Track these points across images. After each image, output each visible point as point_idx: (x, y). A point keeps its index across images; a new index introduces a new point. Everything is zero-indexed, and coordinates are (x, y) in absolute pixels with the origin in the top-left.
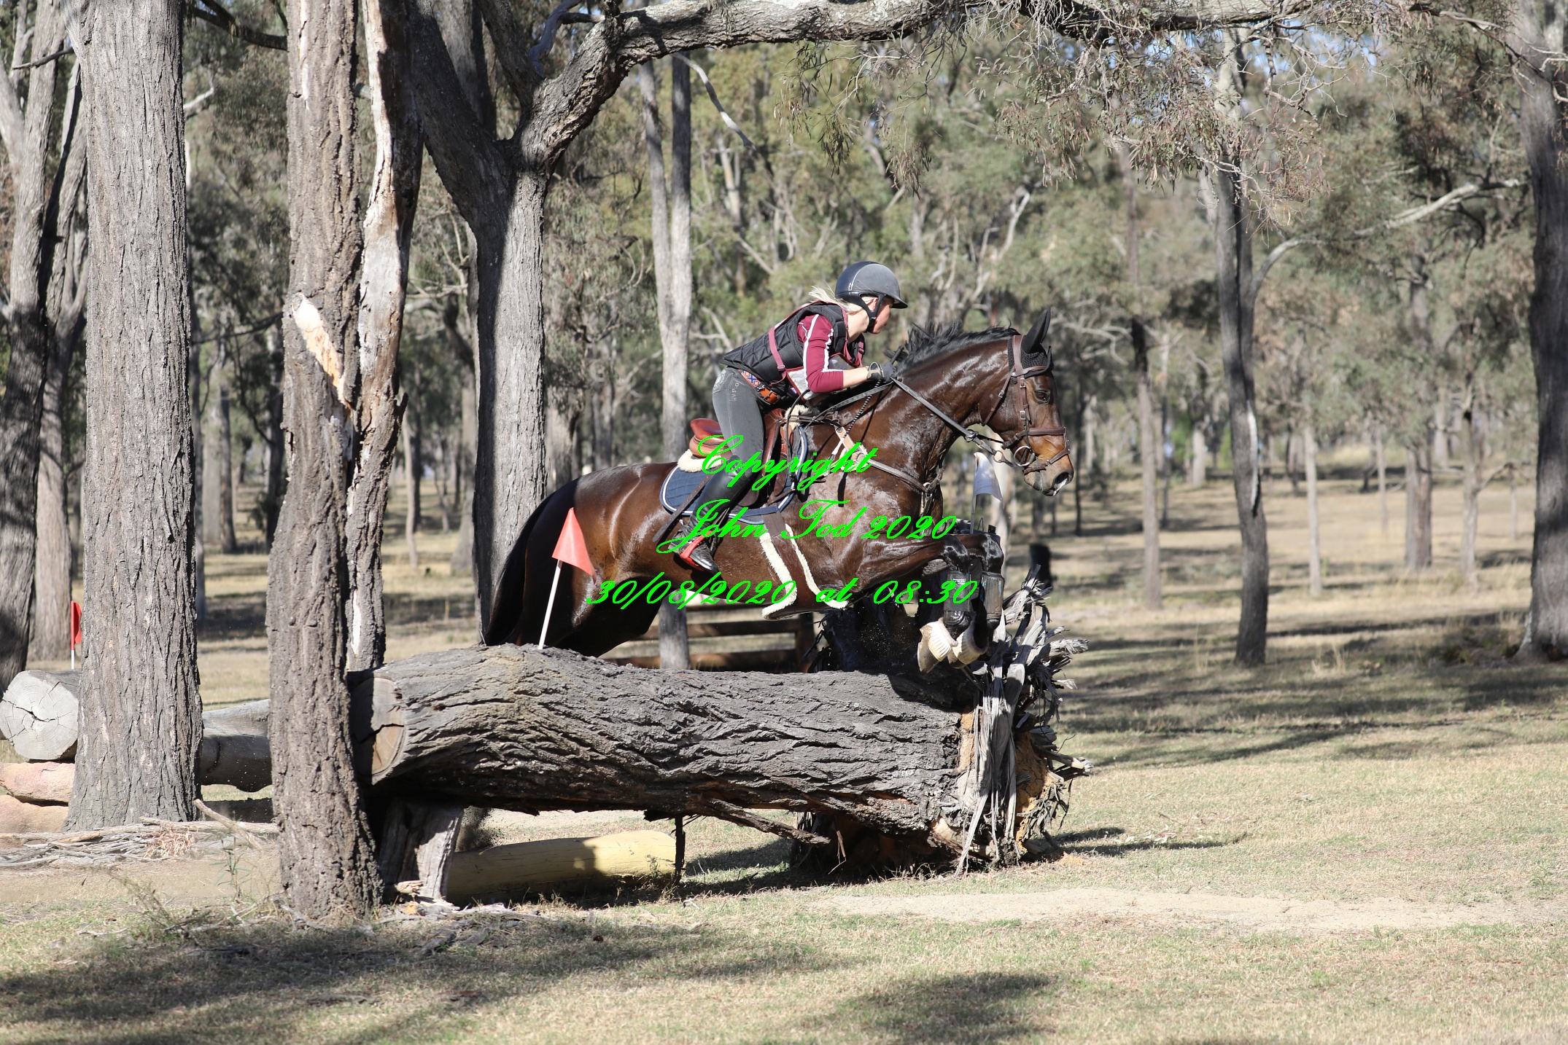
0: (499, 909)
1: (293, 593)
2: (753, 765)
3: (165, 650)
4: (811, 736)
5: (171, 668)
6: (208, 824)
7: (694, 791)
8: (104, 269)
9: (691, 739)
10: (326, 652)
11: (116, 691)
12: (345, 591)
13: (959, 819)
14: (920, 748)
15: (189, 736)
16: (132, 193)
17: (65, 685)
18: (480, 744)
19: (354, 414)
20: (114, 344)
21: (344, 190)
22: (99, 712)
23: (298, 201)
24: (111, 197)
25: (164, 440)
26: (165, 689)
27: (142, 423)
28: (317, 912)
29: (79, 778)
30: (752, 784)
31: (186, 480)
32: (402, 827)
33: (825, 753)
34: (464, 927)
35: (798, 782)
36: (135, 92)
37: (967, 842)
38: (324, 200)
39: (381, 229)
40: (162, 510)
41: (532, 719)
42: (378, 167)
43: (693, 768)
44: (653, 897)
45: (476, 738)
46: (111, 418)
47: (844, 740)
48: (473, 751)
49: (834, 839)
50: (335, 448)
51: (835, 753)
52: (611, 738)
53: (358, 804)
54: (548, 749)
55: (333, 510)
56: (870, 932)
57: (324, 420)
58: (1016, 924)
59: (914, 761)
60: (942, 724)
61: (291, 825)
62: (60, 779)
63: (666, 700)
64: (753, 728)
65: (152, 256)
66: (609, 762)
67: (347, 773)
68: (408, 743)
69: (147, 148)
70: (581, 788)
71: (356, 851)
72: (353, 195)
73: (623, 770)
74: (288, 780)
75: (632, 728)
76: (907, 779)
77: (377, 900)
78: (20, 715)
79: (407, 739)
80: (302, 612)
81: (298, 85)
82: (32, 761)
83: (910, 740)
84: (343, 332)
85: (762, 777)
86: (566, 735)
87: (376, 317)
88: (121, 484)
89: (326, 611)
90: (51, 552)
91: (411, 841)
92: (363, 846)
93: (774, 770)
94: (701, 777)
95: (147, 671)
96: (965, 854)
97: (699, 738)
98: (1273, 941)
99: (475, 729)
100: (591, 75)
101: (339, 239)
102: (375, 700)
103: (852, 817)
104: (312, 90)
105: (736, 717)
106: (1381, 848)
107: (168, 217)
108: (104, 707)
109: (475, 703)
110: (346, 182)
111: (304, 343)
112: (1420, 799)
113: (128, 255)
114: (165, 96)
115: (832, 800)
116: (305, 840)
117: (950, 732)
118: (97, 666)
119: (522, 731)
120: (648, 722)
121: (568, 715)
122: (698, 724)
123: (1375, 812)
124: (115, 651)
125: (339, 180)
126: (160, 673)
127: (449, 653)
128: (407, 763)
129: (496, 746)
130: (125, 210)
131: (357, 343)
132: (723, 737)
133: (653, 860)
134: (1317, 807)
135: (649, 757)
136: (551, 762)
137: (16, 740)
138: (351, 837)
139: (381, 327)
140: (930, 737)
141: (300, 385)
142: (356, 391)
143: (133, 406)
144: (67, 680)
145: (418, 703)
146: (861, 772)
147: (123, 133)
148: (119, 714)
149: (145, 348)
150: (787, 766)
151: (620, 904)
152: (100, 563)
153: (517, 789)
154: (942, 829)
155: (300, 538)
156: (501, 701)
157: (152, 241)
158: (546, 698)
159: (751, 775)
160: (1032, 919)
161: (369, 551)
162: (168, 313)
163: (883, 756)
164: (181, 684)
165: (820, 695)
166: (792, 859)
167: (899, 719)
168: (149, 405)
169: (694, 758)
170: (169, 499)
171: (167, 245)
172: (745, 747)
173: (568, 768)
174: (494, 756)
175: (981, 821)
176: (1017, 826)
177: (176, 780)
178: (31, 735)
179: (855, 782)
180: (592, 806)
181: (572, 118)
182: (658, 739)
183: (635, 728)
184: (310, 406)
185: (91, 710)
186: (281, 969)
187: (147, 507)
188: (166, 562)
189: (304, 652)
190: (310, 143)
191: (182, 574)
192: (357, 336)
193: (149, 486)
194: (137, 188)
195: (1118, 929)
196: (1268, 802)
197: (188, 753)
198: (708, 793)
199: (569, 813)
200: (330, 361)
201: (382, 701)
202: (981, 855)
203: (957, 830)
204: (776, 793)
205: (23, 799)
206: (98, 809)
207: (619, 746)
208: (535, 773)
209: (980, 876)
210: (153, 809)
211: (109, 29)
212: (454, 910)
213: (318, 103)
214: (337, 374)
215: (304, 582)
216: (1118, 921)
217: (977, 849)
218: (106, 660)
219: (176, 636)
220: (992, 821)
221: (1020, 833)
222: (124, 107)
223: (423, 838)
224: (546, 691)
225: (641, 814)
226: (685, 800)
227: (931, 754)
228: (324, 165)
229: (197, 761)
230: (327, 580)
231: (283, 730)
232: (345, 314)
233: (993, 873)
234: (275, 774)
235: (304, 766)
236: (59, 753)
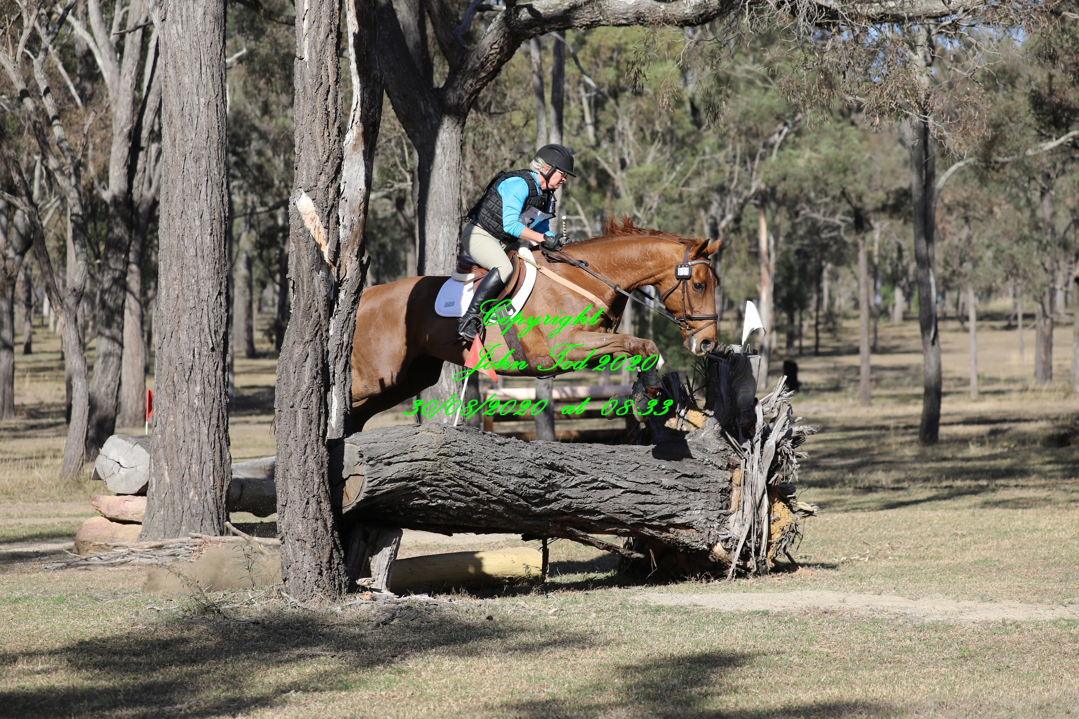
0: (424, 598)
1: (292, 387)
2: (594, 505)
3: (207, 423)
4: (633, 487)
5: (212, 434)
6: (235, 538)
7: (555, 522)
8: (172, 170)
9: (553, 487)
10: (314, 426)
11: (175, 449)
12: (327, 386)
13: (730, 543)
14: (705, 496)
15: (223, 480)
16: (191, 120)
17: (141, 445)
18: (414, 488)
19: (334, 270)
20: (178, 220)
21: (331, 122)
22: (163, 463)
23: (301, 128)
24: (178, 123)
25: (209, 284)
26: (207, 448)
27: (195, 272)
28: (305, 597)
29: (149, 505)
30: (594, 518)
31: (223, 310)
32: (362, 542)
33: (642, 498)
34: (401, 609)
35: (624, 517)
36: (194, 53)
37: (735, 557)
38: (318, 127)
39: (355, 147)
40: (207, 330)
41: (449, 472)
42: (354, 106)
43: (554, 506)
44: (526, 591)
45: (412, 484)
46: (175, 269)
47: (655, 490)
48: (411, 493)
49: (648, 555)
50: (321, 291)
51: (649, 498)
52: (501, 486)
53: (333, 527)
54: (459, 493)
55: (320, 332)
56: (669, 617)
57: (315, 273)
58: (766, 613)
59: (701, 504)
60: (720, 480)
61: (289, 540)
62: (137, 506)
63: (537, 462)
64: (595, 480)
65: (204, 162)
66: (499, 502)
67: (326, 506)
68: (367, 487)
69: (202, 91)
70: (480, 519)
71: (331, 557)
72: (337, 125)
73: (508, 507)
74: (287, 510)
75: (514, 480)
76: (696, 516)
77: (344, 590)
78: (110, 464)
79: (366, 484)
80: (298, 399)
81: (302, 52)
82: (118, 495)
83: (698, 491)
84: (328, 215)
85: (601, 514)
86: (471, 483)
87: (350, 206)
88: (181, 312)
89: (314, 399)
90: (132, 355)
91: (368, 552)
92: (335, 555)
93: (608, 508)
94: (559, 513)
95: (195, 436)
96: (733, 566)
97: (559, 487)
98: (935, 627)
99: (411, 478)
100: (496, 46)
101: (327, 153)
102: (346, 458)
103: (659, 541)
104: (311, 55)
105: (583, 473)
106: (1010, 567)
107: (215, 136)
108: (166, 459)
109: (412, 461)
110: (332, 116)
111: (303, 222)
112: (1037, 535)
113: (188, 161)
114: (214, 56)
115: (646, 529)
116: (298, 550)
117: (725, 486)
118: (163, 432)
119: (442, 480)
120: (525, 476)
121: (472, 470)
122: (558, 478)
123: (1006, 543)
124: (174, 422)
125: (328, 114)
126: (204, 438)
127: (395, 428)
128: (366, 500)
129: (424, 489)
130: (186, 131)
131: (338, 223)
132: (575, 486)
133: (527, 567)
134: (968, 539)
135: (525, 498)
136: (461, 501)
137: (108, 480)
138: (328, 549)
139: (354, 212)
140: (712, 489)
141: (299, 250)
142: (336, 254)
143: (189, 261)
144: (142, 441)
145: (373, 461)
146: (666, 512)
147: (186, 80)
148: (176, 465)
149: (198, 223)
150: (617, 506)
151: (505, 595)
152: (166, 364)
153: (438, 518)
154: (719, 549)
155: (298, 350)
156: (428, 460)
157: (204, 152)
158: (459, 459)
159: (593, 512)
160: (776, 610)
161: (343, 360)
162: (214, 200)
163: (681, 501)
164: (218, 445)
165: (639, 460)
166: (619, 568)
167: (692, 477)
168: (200, 261)
169: (555, 500)
170: (212, 323)
171: (214, 154)
172: (589, 493)
173: (472, 505)
174: (423, 497)
175: (745, 545)
176: (768, 549)
177: (213, 508)
178: (118, 477)
179: (662, 518)
180: (487, 531)
181: (483, 75)
182: (532, 486)
183: (516, 480)
184: (306, 264)
185: (158, 461)
186: (281, 634)
187: (197, 328)
188: (209, 364)
189: (299, 426)
190: (309, 90)
191: (219, 372)
192: (338, 217)
193: (199, 314)
194: (194, 117)
195: (833, 617)
196: (936, 535)
197: (222, 491)
198: (564, 523)
199: (473, 534)
200: (319, 234)
201: (350, 459)
202: (744, 567)
203: (729, 551)
204: (610, 524)
205: (112, 520)
206: (162, 527)
207: (506, 491)
208: (450, 508)
209: (743, 581)
210: (198, 527)
211: (178, 11)
212: (395, 598)
213: (315, 64)
214: (323, 243)
215: (300, 380)
216: (833, 612)
217: (741, 563)
218: (168, 429)
219: (215, 414)
220: (752, 545)
221: (770, 553)
222: (187, 63)
223: (376, 550)
224: (458, 454)
225: (519, 536)
226: (549, 528)
227: (712, 500)
228: (318, 105)
229: (227, 497)
230: (315, 378)
231: (284, 477)
232: (330, 203)
233: (751, 580)
234: (278, 506)
235: (298, 501)
236: (136, 489)
